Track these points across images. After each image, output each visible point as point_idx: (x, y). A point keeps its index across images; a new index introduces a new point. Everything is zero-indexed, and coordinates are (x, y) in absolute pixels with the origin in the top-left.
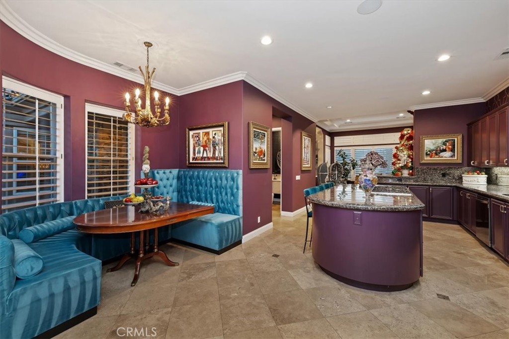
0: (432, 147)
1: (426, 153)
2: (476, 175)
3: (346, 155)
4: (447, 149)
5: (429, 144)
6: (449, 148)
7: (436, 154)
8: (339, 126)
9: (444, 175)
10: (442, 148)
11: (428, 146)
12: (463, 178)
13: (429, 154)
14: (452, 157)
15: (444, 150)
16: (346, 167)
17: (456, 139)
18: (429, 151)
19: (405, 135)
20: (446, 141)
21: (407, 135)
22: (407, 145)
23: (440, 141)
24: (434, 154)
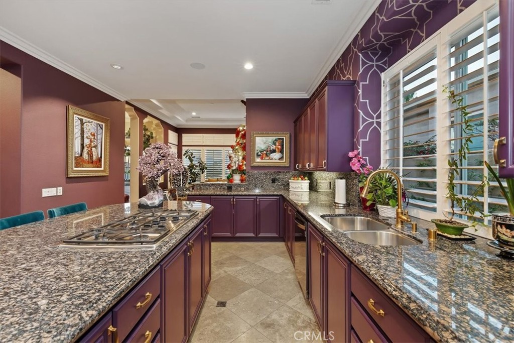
0: (263, 147)
1: (257, 154)
2: (300, 181)
3: (193, 156)
4: (277, 150)
5: (261, 142)
6: (278, 149)
7: (267, 155)
8: (187, 121)
9: (274, 181)
10: (272, 148)
11: (259, 145)
12: (290, 184)
13: (260, 155)
14: (280, 159)
15: (274, 151)
16: (193, 170)
17: (284, 138)
18: (261, 152)
19: (240, 132)
20: (276, 140)
21: (242, 131)
22: (242, 144)
23: (271, 139)
24: (264, 156)
